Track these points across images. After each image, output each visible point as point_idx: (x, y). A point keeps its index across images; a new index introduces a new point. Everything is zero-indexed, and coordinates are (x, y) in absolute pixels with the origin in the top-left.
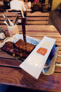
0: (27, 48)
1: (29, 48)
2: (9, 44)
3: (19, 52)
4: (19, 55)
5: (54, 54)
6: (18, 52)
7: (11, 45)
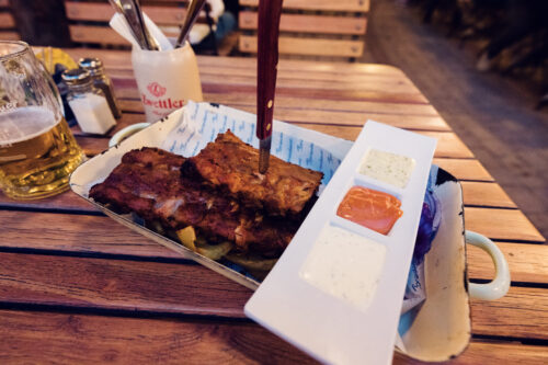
0: (274, 188)
1: (284, 187)
2: (149, 166)
3: (224, 218)
4: (224, 232)
5: (435, 224)
6: (217, 218)
7: (161, 171)
